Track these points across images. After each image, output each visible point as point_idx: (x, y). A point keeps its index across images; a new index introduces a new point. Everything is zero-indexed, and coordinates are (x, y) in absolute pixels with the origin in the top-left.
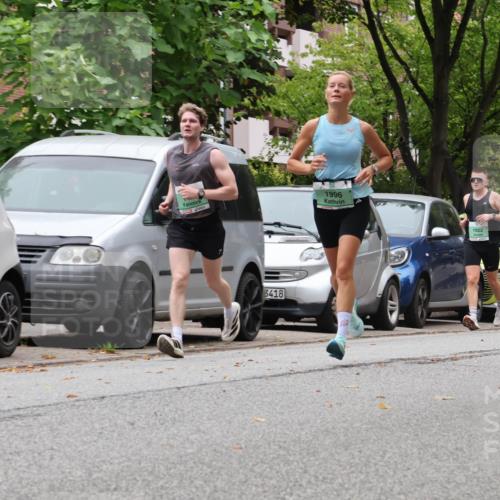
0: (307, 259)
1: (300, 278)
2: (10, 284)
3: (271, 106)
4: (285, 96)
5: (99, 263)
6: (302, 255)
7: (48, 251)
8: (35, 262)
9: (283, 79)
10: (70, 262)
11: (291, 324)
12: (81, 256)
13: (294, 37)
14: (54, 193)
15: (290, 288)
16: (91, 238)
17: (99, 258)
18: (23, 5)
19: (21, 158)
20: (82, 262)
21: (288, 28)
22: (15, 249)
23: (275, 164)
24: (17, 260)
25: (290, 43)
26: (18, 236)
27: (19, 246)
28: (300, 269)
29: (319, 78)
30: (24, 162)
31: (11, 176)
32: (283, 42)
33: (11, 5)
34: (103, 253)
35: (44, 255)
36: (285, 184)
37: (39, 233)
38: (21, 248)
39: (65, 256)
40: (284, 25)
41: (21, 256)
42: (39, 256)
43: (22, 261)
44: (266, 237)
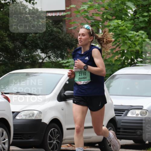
2: (112, 124)
5: (146, 116)
7: (126, 111)
8: (121, 116)
10: (135, 116)
12: (139, 113)
14: (128, 89)
16: (143, 106)
17: (146, 115)
18: (118, 16)
19: (116, 75)
20: (140, 116)
22: (113, 110)
24: (114, 115)
26: (114, 105)
27: (115, 109)
30: (117, 77)
31: (112, 82)
33: (113, 16)
34: (148, 112)
35: (124, 113)
37: (122, 104)
38: (115, 110)
39: (132, 113)
41: (115, 113)
42: (123, 113)
43: (116, 115)
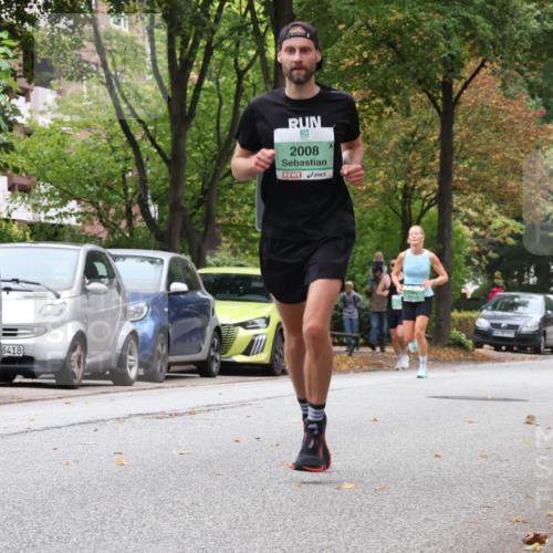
0: (45, 315)
1: (38, 334)
3: (9, 163)
4: (24, 153)
6: (40, 311)
9: (22, 136)
11: (30, 380)
13: (32, 95)
15: (28, 345)
21: (26, 86)
23: (14, 221)
25: (28, 100)
28: (38, 325)
29: (58, 136)
32: (22, 99)
36: (24, 240)
40: (22, 82)
44: (4, 293)
